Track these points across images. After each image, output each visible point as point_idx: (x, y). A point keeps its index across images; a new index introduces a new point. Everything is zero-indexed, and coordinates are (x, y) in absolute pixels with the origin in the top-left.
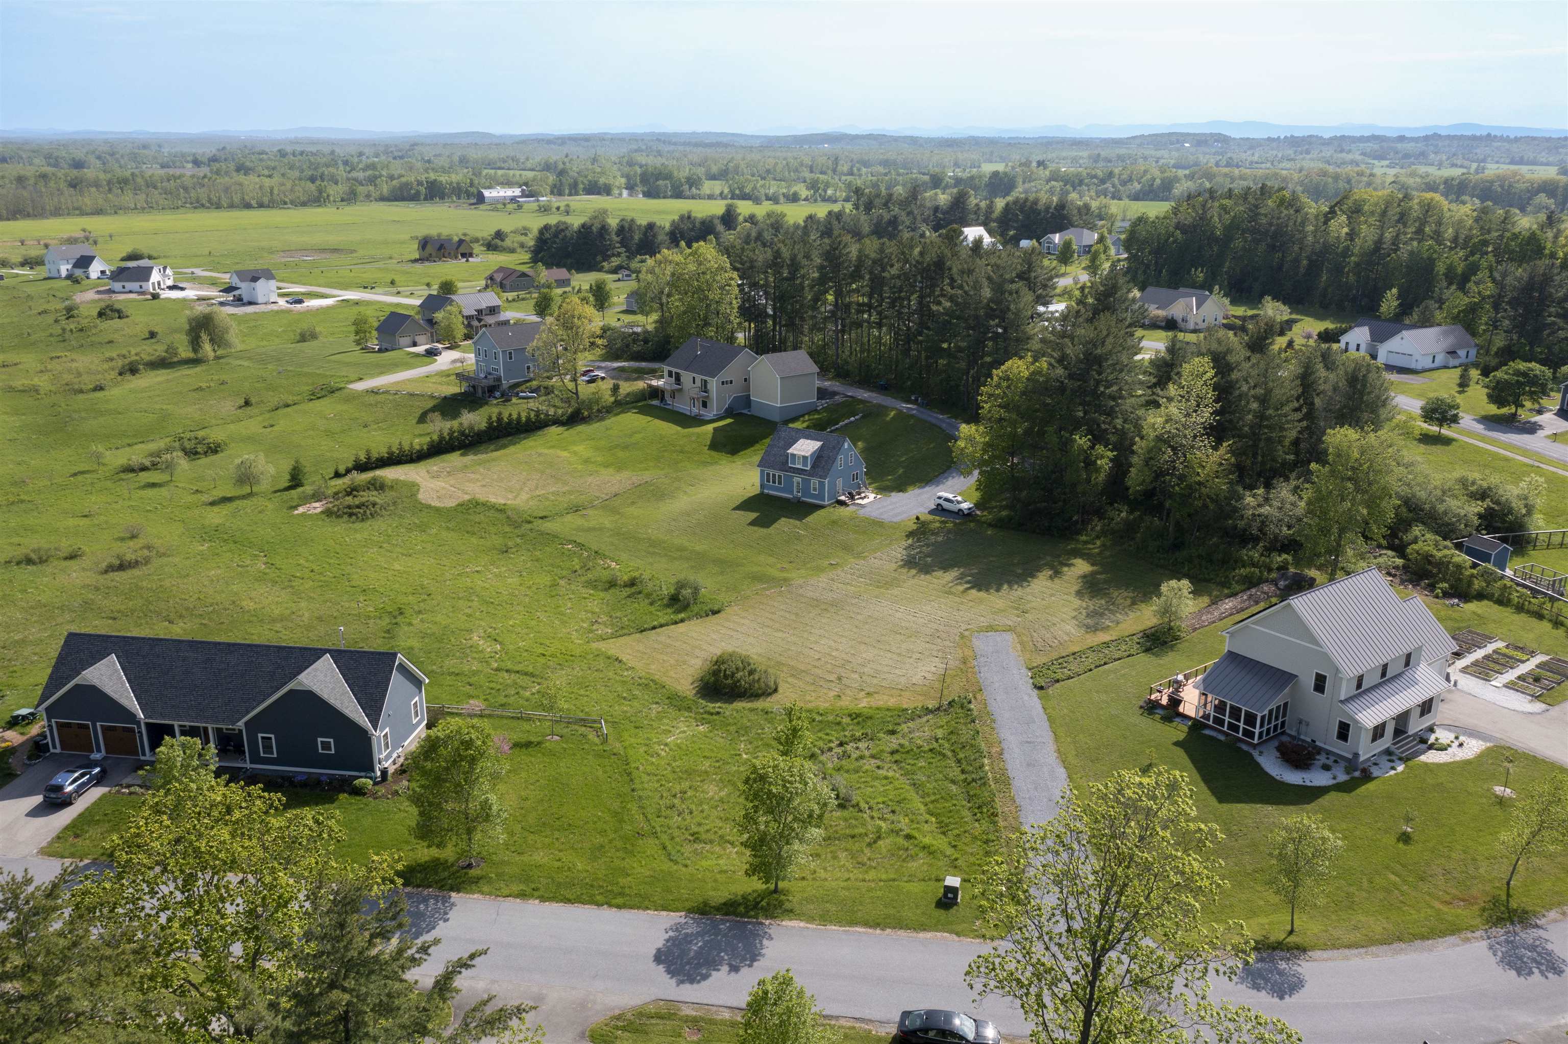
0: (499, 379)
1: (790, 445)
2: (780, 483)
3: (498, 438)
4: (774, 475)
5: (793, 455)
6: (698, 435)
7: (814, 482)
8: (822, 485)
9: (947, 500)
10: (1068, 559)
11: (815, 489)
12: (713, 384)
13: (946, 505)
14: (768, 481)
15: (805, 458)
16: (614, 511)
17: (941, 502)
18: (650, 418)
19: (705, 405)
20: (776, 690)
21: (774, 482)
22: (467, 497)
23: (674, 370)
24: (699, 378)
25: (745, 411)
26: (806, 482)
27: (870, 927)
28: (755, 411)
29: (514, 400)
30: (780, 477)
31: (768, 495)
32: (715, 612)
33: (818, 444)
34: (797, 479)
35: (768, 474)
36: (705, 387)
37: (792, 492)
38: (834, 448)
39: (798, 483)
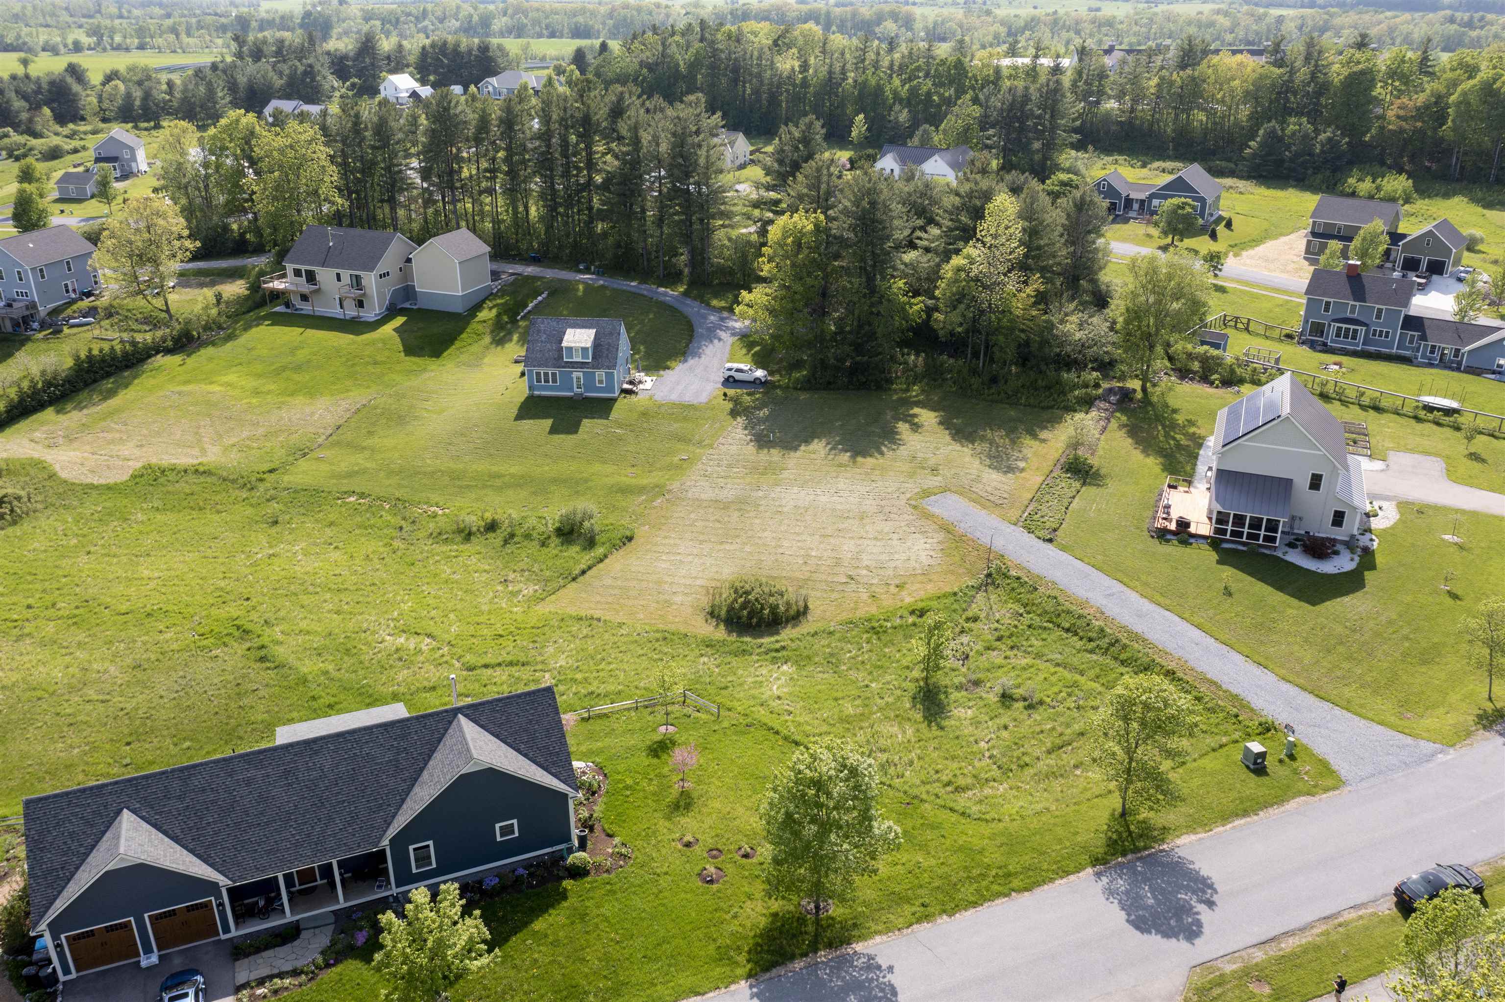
0: (33, 306)
1: (563, 337)
2: (554, 381)
3: (95, 381)
4: (546, 374)
5: (570, 349)
7: (600, 374)
8: (610, 376)
9: (738, 370)
10: (908, 410)
11: (601, 382)
13: (739, 376)
14: (539, 381)
15: (584, 350)
16: (355, 446)
17: (732, 373)
18: (301, 330)
19: (361, 304)
20: (806, 607)
21: (547, 381)
22: (139, 465)
23: (303, 268)
25: (407, 305)
26: (590, 377)
27: (1244, 816)
28: (422, 304)
29: (66, 330)
30: (554, 375)
31: (539, 397)
33: (592, 332)
34: (577, 374)
35: (538, 374)
36: (357, 283)
37: (571, 389)
38: (611, 334)
39: (578, 378)
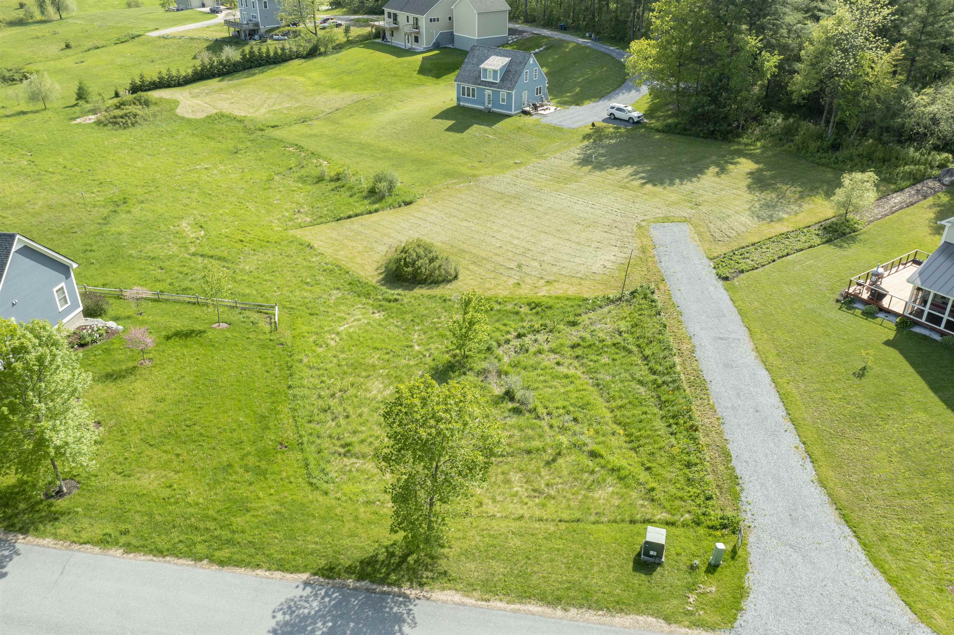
0: (257, 24)
1: (482, 61)
2: (473, 96)
3: (251, 67)
4: (468, 89)
5: (485, 70)
6: (409, 63)
7: (503, 93)
8: (509, 95)
9: (619, 109)
11: (503, 100)
12: (423, 21)
13: (618, 114)
14: (464, 94)
15: (495, 72)
16: (335, 122)
17: (613, 111)
18: (371, 51)
19: (416, 40)
20: (456, 277)
21: (468, 95)
22: (215, 111)
23: (392, 11)
24: (412, 16)
25: (450, 46)
26: (496, 94)
28: (457, 45)
29: (269, 41)
30: (473, 90)
31: (463, 107)
32: (407, 204)
33: (507, 60)
34: (488, 92)
35: (464, 88)
36: (416, 26)
37: (483, 104)
38: (521, 63)
39: (489, 95)
